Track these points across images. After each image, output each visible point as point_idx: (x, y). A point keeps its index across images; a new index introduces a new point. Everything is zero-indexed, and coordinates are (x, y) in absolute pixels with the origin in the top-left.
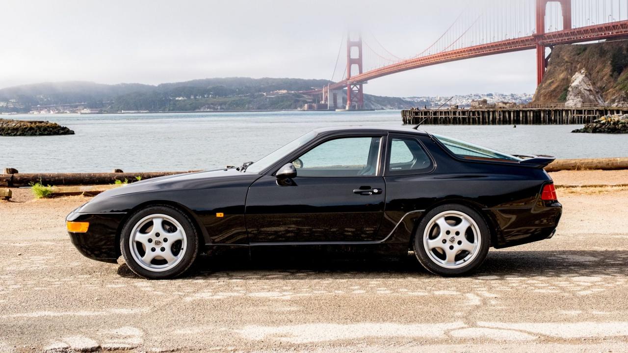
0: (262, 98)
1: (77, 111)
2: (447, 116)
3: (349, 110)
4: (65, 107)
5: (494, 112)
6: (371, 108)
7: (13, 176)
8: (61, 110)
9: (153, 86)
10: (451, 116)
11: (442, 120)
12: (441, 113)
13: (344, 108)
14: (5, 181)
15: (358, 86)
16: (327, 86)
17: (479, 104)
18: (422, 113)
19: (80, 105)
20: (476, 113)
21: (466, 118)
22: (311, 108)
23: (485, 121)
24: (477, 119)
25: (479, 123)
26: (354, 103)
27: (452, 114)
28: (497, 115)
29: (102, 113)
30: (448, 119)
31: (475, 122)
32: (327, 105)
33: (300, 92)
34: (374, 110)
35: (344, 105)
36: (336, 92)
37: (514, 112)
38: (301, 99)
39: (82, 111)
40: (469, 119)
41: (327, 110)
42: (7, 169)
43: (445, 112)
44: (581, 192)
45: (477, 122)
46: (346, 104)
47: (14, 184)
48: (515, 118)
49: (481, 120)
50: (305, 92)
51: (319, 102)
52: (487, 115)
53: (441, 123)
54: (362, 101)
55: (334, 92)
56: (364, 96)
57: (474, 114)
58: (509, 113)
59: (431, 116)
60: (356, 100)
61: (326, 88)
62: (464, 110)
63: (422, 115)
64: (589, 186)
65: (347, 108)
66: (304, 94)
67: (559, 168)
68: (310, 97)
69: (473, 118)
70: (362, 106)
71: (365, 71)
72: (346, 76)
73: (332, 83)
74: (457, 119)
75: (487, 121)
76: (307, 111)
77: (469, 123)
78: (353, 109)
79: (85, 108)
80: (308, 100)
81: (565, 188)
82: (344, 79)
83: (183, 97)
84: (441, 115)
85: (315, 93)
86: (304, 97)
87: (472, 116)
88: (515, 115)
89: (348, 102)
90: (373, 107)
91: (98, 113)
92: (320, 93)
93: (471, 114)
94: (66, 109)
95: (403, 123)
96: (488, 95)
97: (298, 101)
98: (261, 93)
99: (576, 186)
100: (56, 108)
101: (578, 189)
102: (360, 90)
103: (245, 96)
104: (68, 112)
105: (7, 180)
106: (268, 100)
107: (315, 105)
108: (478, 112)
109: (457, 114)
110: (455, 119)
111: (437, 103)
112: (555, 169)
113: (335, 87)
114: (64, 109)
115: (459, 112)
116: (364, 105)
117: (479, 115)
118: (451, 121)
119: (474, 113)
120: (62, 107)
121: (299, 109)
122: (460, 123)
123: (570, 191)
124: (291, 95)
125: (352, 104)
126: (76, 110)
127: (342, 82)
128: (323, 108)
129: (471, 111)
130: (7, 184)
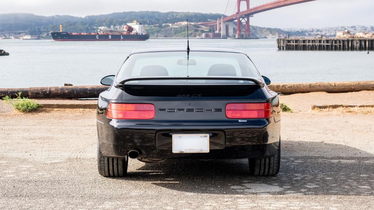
0: (168, 28)
1: (20, 38)
2: (314, 44)
3: (238, 38)
4: (11, 34)
5: (352, 41)
6: (257, 36)
8: (7, 36)
9: (81, 18)
10: (317, 44)
11: (310, 47)
12: (309, 41)
13: (235, 36)
15: (246, 19)
16: (220, 18)
17: (344, 34)
18: (293, 41)
19: (22, 33)
20: (338, 41)
21: (329, 45)
22: (207, 36)
23: (345, 48)
24: (338, 46)
25: (340, 50)
26: (243, 33)
27: (318, 42)
28: (355, 43)
29: (40, 39)
30: (314, 46)
31: (336, 49)
32: (221, 34)
33: (199, 23)
34: (258, 38)
35: (235, 34)
36: (228, 23)
37: (369, 41)
38: (200, 29)
39: (24, 37)
40: (332, 46)
41: (221, 38)
43: (312, 41)
44: (357, 112)
45: (339, 49)
46: (236, 34)
48: (370, 46)
49: (342, 47)
50: (203, 23)
51: (214, 31)
52: (363, 43)
53: (308, 50)
54: (249, 31)
55: (226, 24)
56: (251, 27)
57: (336, 43)
58: (365, 41)
59: (300, 44)
60: (244, 30)
61: (220, 20)
62: (328, 39)
63: (293, 43)
64: (367, 106)
65: (237, 37)
66: (202, 25)
67: (360, 89)
68: (207, 28)
69: (335, 46)
70: (249, 35)
71: (251, 7)
72: (236, 11)
73: (225, 16)
74: (322, 47)
75: (347, 47)
76: (204, 38)
77: (332, 50)
78: (241, 37)
79: (27, 34)
80: (205, 30)
81: (344, 108)
82: (235, 13)
83: (105, 27)
84: (309, 43)
85: (211, 25)
86: (201, 27)
87: (334, 44)
88: (370, 43)
89: (238, 32)
90: (258, 36)
91: (36, 39)
92: (215, 24)
93: (334, 42)
94: (11, 35)
95: (278, 49)
96: (352, 27)
97: (197, 31)
98: (167, 24)
99: (354, 106)
100: (3, 35)
101: (356, 109)
102: (248, 22)
103: (154, 26)
104: (13, 38)
106: (173, 29)
107: (211, 34)
108: (339, 41)
109: (322, 42)
110: (320, 46)
111: (311, 34)
112: (357, 89)
113: (228, 19)
114: (10, 36)
115: (324, 41)
116: (251, 34)
117: (340, 43)
118: (318, 48)
119: (336, 41)
120: (8, 34)
121: (198, 37)
122: (324, 50)
123: (347, 110)
124: (192, 26)
125: (240, 33)
126: (19, 36)
127: (233, 16)
128: (217, 36)
129: (334, 40)
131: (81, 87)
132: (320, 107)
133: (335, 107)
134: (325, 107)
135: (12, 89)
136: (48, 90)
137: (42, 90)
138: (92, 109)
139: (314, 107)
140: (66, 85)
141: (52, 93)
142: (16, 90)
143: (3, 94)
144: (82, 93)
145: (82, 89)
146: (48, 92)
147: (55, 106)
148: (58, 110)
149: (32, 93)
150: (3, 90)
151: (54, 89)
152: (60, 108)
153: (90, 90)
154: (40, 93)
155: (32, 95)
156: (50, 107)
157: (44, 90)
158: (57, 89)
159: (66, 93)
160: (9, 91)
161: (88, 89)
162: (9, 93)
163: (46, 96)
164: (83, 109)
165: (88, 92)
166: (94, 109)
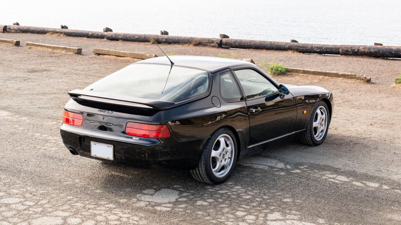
7: (222, 40)
14: (216, 43)
42: (221, 35)
47: (222, 46)
105: (217, 43)
130: (217, 45)
131: (387, 47)
135: (326, 46)
136: (357, 48)
137: (352, 48)
138: (331, 77)
140: (376, 44)
141: (360, 51)
142: (330, 47)
143: (319, 49)
144: (387, 53)
145: (388, 50)
146: (356, 50)
147: (301, 72)
148: (302, 76)
149: (343, 50)
150: (319, 46)
151: (362, 48)
152: (305, 74)
153: (395, 51)
154: (350, 50)
155: (342, 52)
156: (298, 72)
157: (353, 48)
158: (365, 47)
159: (372, 52)
160: (324, 47)
161: (393, 50)
162: (323, 49)
163: (355, 54)
164: (323, 77)
165: (393, 52)
166: (332, 77)
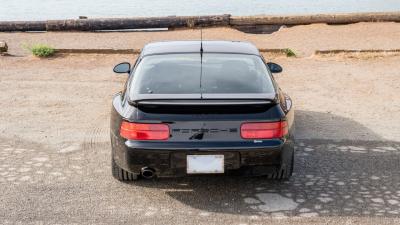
44: (358, 57)
64: (367, 51)
99: (355, 51)
101: (357, 54)
123: (349, 56)
132: (323, 52)
133: (337, 52)
134: (328, 52)
139: (317, 52)
140: (81, 18)
141: (68, 26)
146: (64, 25)
147: (70, 51)
148: (73, 55)
158: (72, 21)
